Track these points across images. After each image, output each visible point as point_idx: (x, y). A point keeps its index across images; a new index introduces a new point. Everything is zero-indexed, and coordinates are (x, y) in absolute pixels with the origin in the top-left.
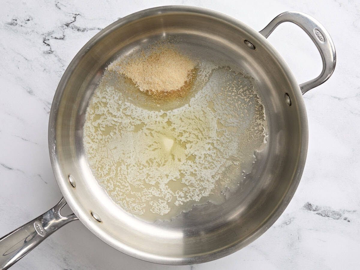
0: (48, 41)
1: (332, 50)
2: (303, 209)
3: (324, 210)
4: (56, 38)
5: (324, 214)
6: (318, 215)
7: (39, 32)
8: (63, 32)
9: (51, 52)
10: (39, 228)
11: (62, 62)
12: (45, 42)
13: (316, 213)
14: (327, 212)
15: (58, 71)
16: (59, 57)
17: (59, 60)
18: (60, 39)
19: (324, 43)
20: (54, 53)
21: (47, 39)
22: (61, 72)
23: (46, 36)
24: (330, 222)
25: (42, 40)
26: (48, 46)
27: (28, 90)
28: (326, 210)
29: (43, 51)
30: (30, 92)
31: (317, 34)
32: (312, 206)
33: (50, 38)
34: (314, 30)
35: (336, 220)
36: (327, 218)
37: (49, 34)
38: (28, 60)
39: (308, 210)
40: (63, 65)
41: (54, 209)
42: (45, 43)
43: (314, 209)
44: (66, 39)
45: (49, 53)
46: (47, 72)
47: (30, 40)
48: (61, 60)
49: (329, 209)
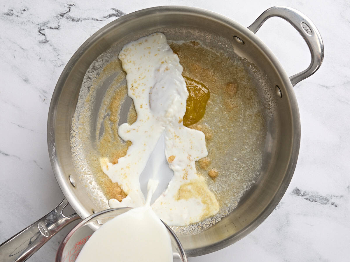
0: (43, 31)
1: (320, 42)
2: (292, 194)
3: (312, 195)
4: (51, 28)
5: (312, 199)
6: (306, 200)
7: (34, 22)
8: (58, 22)
9: (46, 42)
10: (43, 229)
11: (57, 51)
12: (41, 31)
13: (304, 198)
14: (315, 197)
15: (52, 60)
16: (54, 46)
17: (54, 49)
18: (55, 29)
19: (311, 36)
20: (49, 42)
21: (42, 28)
22: (56, 60)
23: (41, 26)
24: (318, 206)
25: (37, 30)
26: (43, 35)
27: (24, 79)
28: (314, 195)
29: (39, 40)
30: (26, 81)
31: (304, 27)
32: (300, 192)
33: (45, 28)
34: (301, 23)
35: (324, 205)
36: (314, 203)
37: (44, 24)
38: (24, 50)
39: (296, 195)
40: (58, 54)
41: (57, 210)
42: (41, 33)
43: (302, 194)
44: (61, 29)
45: (45, 42)
46: (42, 61)
47: (26, 30)
48: (55, 50)
49: (316, 194)
